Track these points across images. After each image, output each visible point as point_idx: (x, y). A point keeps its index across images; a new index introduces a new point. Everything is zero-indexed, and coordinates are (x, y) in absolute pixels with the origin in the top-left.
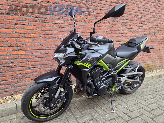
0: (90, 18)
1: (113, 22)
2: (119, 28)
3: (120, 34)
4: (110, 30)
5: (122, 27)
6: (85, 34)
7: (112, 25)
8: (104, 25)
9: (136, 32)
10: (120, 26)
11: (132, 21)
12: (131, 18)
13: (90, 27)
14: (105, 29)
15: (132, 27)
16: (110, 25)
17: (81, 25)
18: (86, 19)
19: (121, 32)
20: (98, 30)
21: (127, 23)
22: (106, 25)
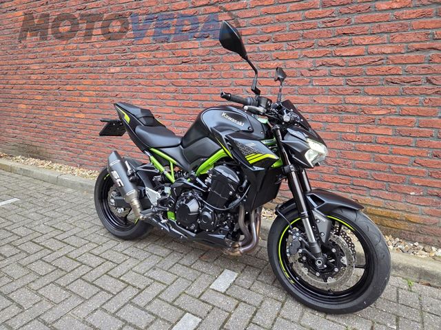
0: (161, 56)
1: (216, 56)
2: (232, 71)
3: (238, 88)
4: (206, 77)
5: (242, 68)
6: (154, 90)
7: (213, 64)
8: (191, 66)
9: (301, 78)
10: (236, 65)
11: (285, 43)
12: (278, 33)
13: (162, 74)
14: (193, 76)
15: (280, 62)
16: (205, 65)
17: (146, 70)
18: (154, 59)
19: (240, 81)
20: (177, 79)
21: (263, 53)
22: (197, 65)
